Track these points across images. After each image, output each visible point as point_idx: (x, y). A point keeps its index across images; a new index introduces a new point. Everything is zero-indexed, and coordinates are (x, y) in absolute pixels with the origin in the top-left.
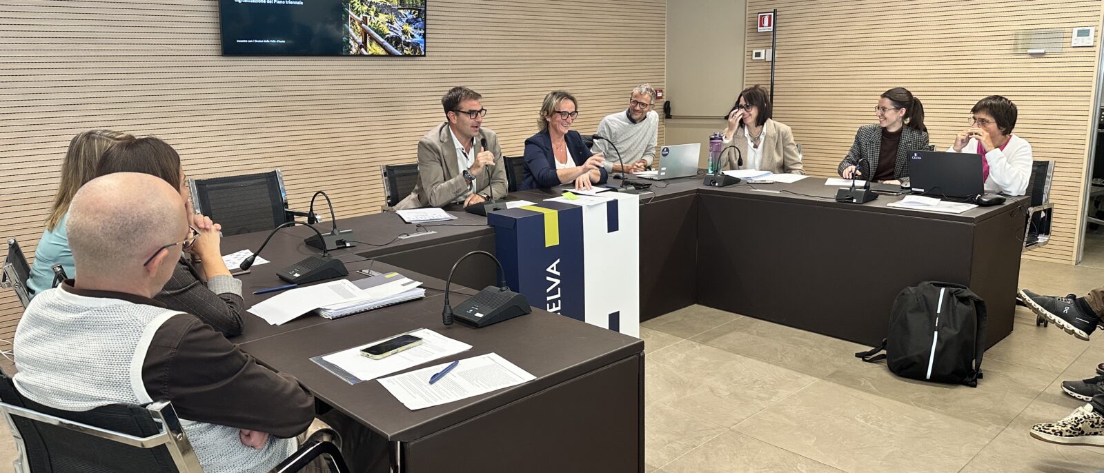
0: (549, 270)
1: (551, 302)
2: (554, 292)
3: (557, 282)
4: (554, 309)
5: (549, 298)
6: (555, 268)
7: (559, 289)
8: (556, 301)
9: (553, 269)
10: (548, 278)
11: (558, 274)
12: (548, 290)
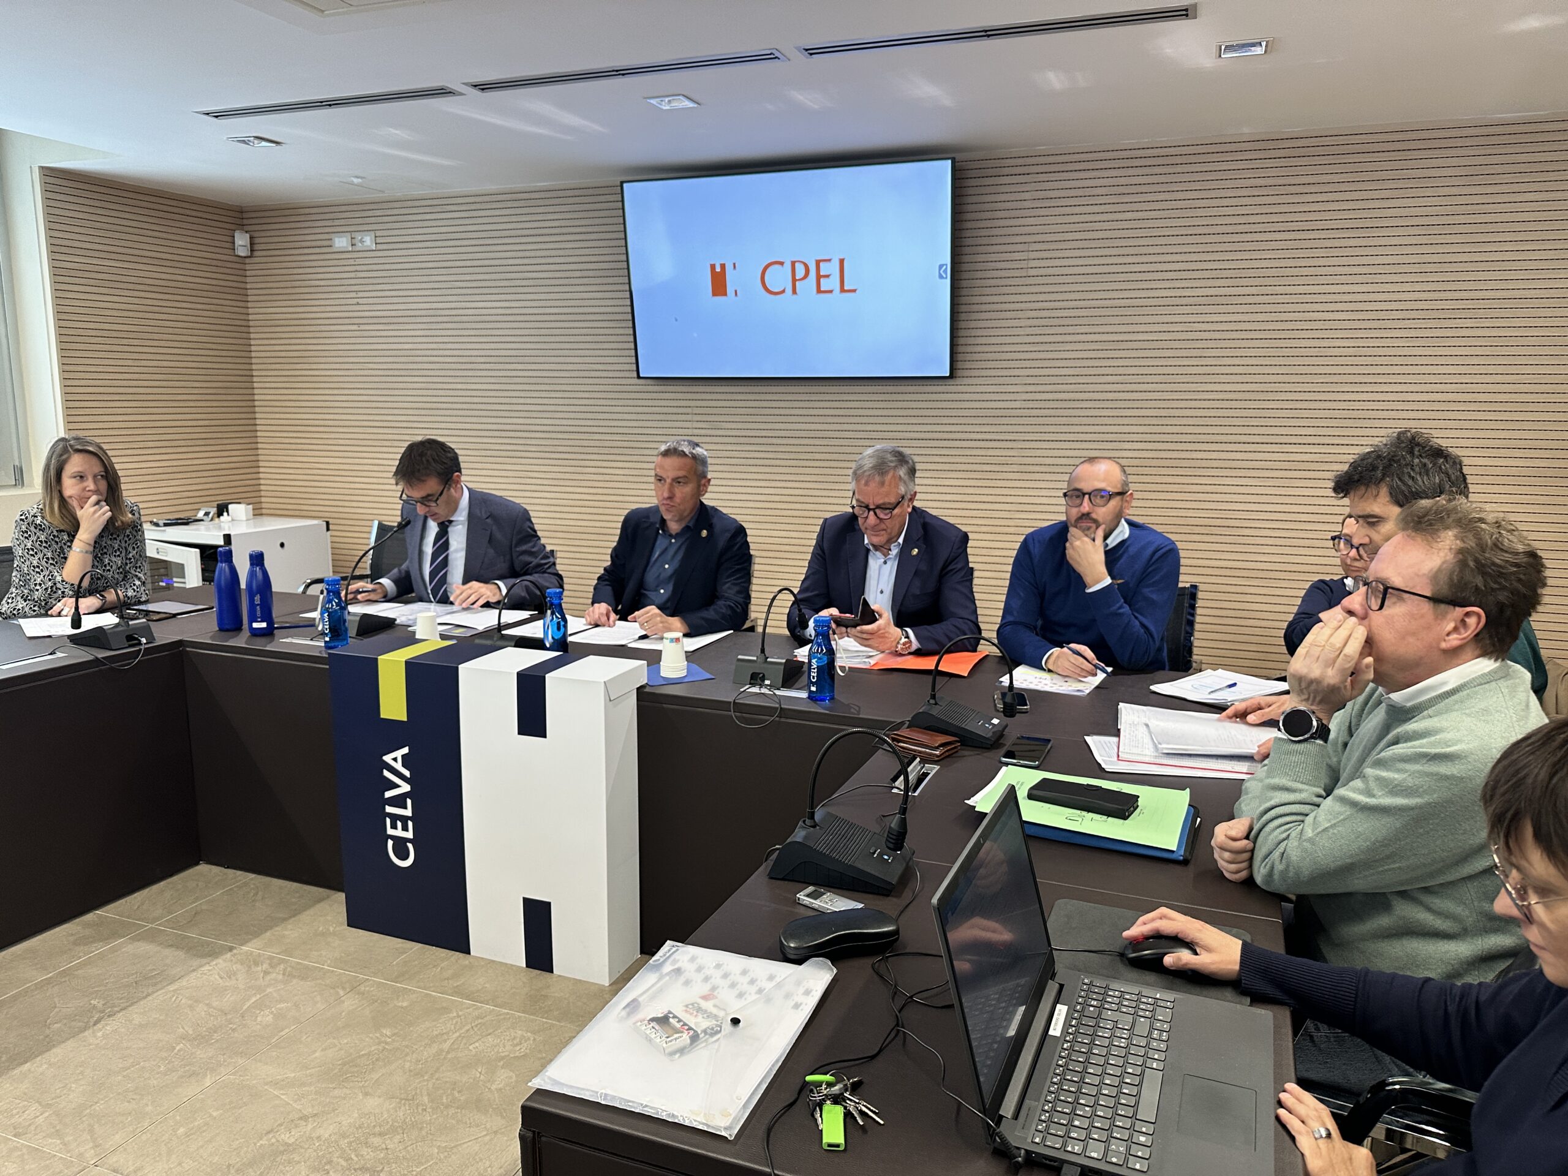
0: (388, 758)
1: (395, 818)
2: (399, 801)
3: (405, 788)
4: (399, 832)
5: (389, 809)
6: (400, 760)
7: (409, 802)
8: (404, 820)
9: (395, 760)
10: (386, 773)
11: (407, 773)
12: (388, 794)
